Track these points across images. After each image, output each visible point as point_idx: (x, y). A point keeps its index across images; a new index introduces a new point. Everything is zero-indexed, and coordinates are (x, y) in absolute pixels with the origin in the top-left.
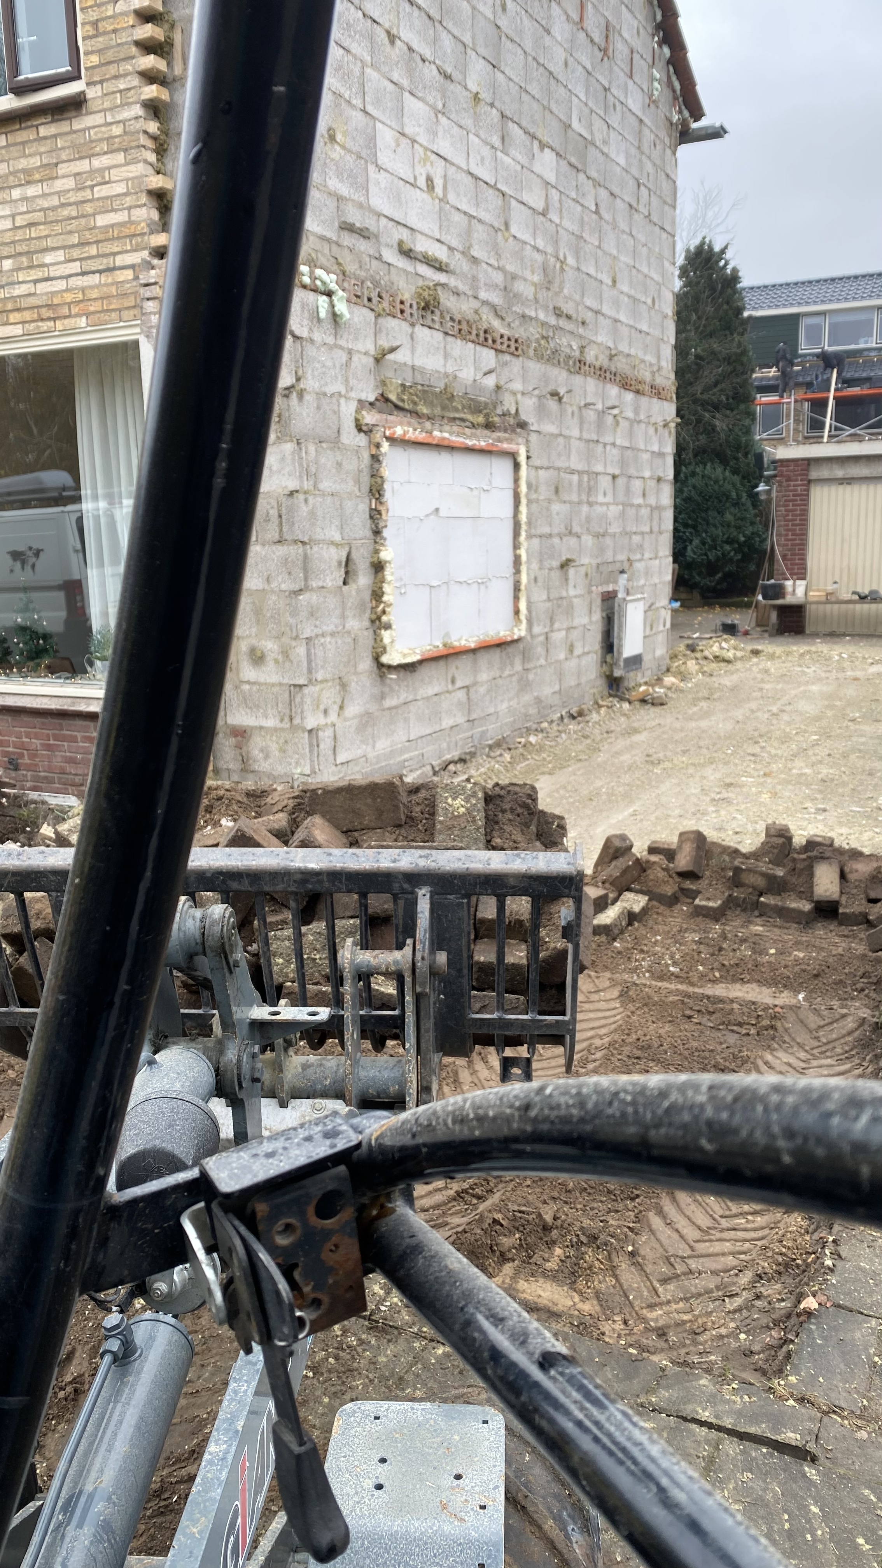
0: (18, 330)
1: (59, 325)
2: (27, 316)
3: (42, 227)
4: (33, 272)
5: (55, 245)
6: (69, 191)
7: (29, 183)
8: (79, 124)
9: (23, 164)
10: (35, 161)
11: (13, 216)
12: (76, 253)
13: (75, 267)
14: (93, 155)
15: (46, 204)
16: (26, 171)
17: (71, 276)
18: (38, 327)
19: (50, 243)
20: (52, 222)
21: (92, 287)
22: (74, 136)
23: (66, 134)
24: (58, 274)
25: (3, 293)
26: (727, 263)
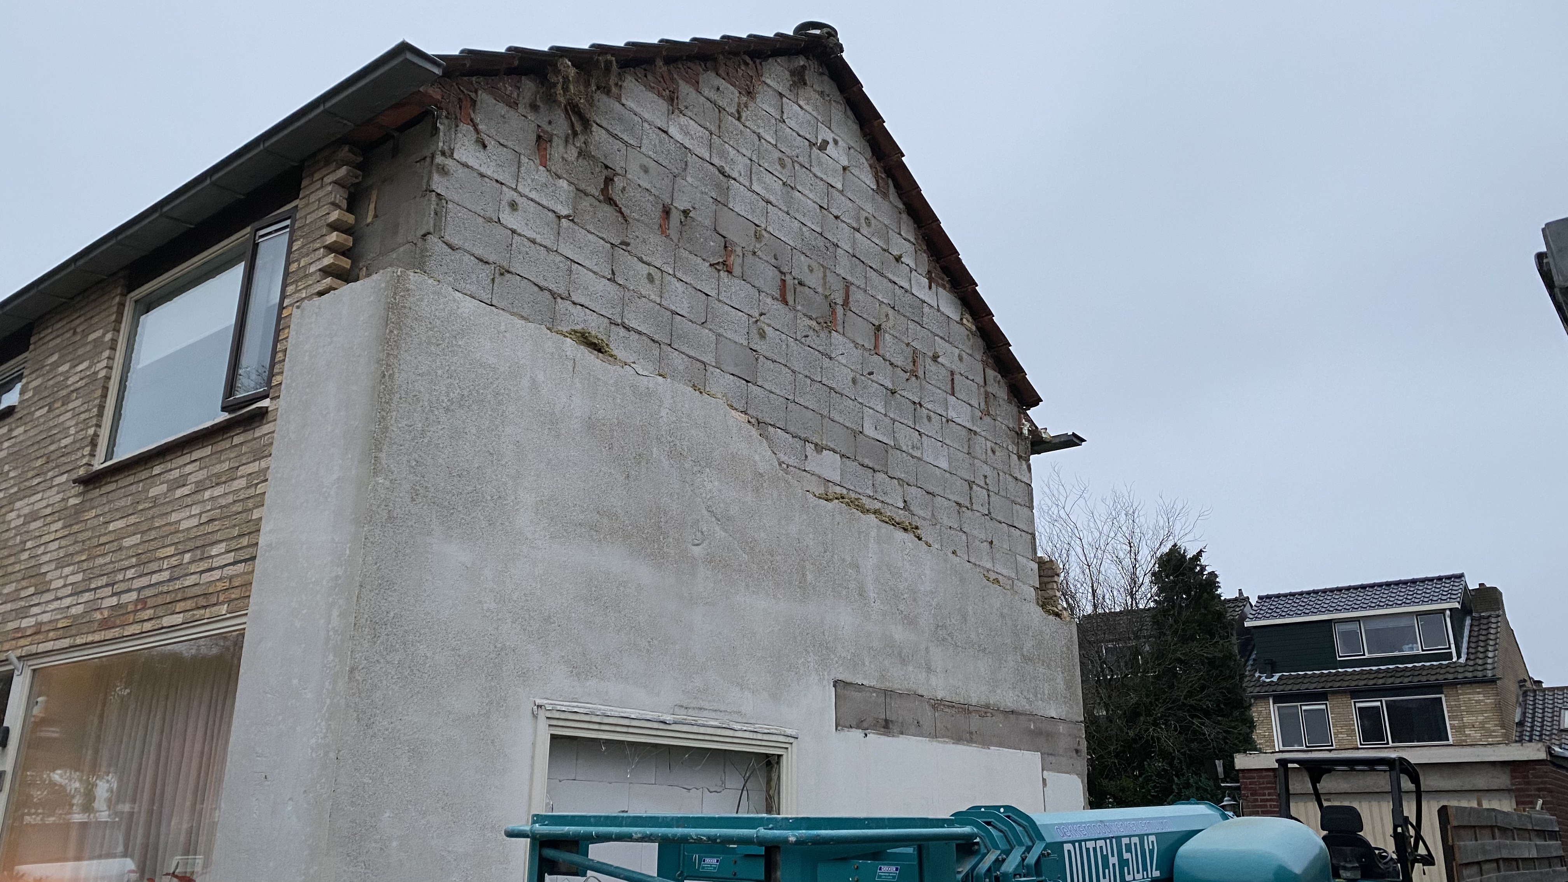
0: (178, 619)
1: (207, 613)
2: (189, 604)
3: (217, 523)
4: (202, 563)
5: (221, 538)
6: (241, 489)
7: (217, 484)
8: (259, 432)
9: (218, 468)
10: (226, 466)
11: (200, 514)
12: (234, 545)
13: (231, 557)
14: (263, 457)
15: (223, 502)
16: (218, 475)
17: (226, 565)
18: (194, 615)
19: (219, 536)
20: (224, 518)
21: (237, 576)
22: (254, 442)
23: (249, 441)
24: (218, 564)
25: (178, 585)
26: (1203, 568)
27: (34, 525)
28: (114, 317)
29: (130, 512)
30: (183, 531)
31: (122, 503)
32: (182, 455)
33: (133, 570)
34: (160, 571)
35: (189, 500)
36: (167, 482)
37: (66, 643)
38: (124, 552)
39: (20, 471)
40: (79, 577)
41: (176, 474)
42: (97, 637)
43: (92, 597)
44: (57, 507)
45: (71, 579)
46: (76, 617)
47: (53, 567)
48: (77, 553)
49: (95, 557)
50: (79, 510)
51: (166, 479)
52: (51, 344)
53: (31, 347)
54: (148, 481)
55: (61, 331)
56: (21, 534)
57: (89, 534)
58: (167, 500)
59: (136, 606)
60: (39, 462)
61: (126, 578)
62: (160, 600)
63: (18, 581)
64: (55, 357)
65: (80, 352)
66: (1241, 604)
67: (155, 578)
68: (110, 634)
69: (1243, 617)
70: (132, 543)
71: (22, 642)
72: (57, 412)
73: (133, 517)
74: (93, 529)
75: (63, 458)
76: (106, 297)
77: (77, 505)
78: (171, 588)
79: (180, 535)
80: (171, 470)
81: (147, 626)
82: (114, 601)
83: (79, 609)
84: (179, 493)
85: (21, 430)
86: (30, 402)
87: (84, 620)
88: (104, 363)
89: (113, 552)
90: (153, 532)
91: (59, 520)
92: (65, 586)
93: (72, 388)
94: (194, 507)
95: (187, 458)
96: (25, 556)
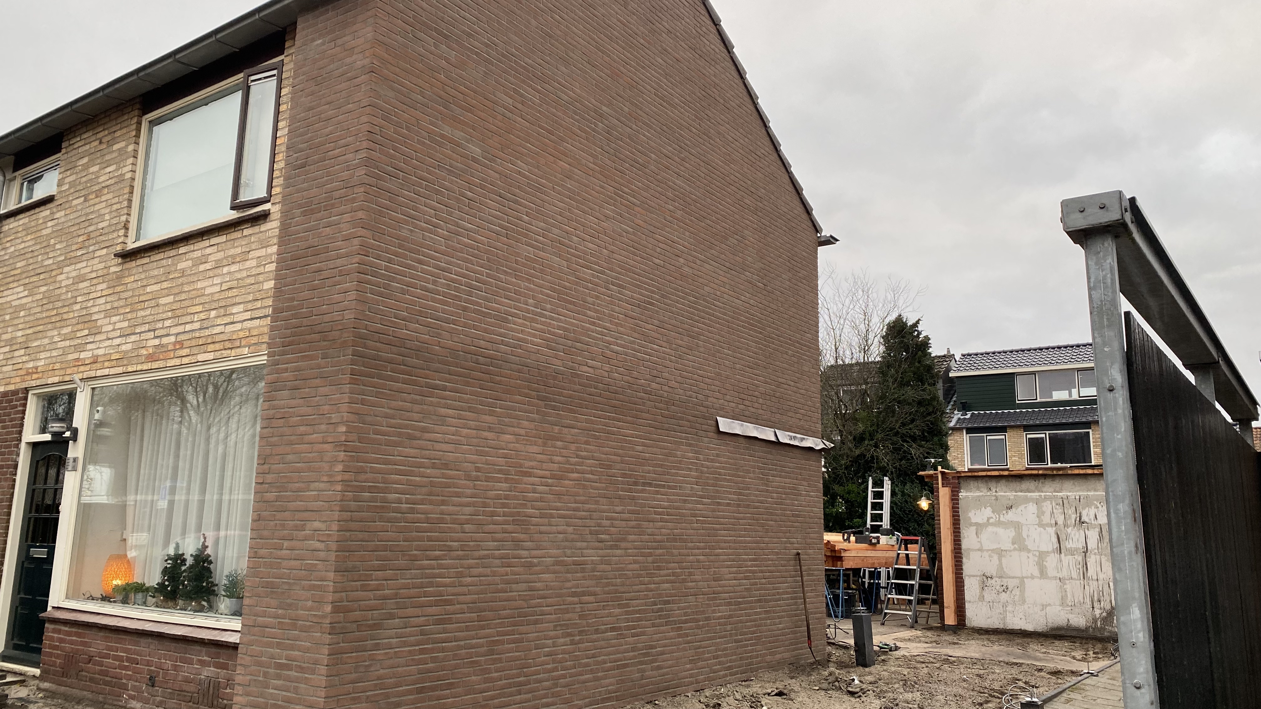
0: (211, 356)
1: (233, 353)
2: (217, 346)
3: (234, 290)
4: (225, 318)
5: (240, 301)
6: (253, 267)
7: (233, 263)
8: (264, 227)
9: (232, 252)
10: (239, 250)
11: (221, 284)
12: (250, 306)
13: (248, 315)
14: (269, 246)
15: (239, 276)
16: (233, 257)
17: (245, 320)
18: (222, 354)
19: (238, 300)
20: (241, 287)
21: (254, 328)
22: (261, 234)
23: (257, 233)
24: (238, 320)
25: (207, 332)
26: (919, 333)
27: (82, 285)
28: (134, 133)
29: (163, 279)
30: (208, 295)
31: (156, 272)
32: (203, 240)
33: (170, 321)
34: (192, 322)
35: (211, 273)
36: (191, 259)
37: (120, 370)
38: (161, 308)
39: (64, 244)
40: (126, 324)
41: (198, 254)
42: (145, 367)
43: (138, 339)
44: (100, 273)
45: (118, 325)
46: (126, 352)
47: (103, 316)
48: (122, 307)
49: (137, 311)
50: (120, 277)
51: (190, 257)
52: (80, 150)
53: (63, 151)
54: (176, 258)
55: (87, 141)
56: (71, 291)
57: (130, 293)
58: (193, 272)
59: (175, 346)
60: (81, 239)
61: (165, 326)
62: (194, 343)
63: (73, 325)
64: (85, 160)
65: (107, 157)
66: (947, 360)
67: (188, 327)
68: (155, 365)
69: (948, 370)
70: (168, 302)
71: (82, 369)
72: (92, 202)
73: (165, 283)
74: (133, 290)
75: (101, 237)
76: (126, 117)
77: (118, 272)
78: (202, 335)
79: (205, 298)
80: (194, 251)
81: (186, 360)
82: (157, 342)
83: (129, 347)
84: (202, 268)
85: (62, 213)
86: (68, 193)
87: (133, 355)
88: (130, 168)
89: (152, 307)
90: (184, 295)
91: (104, 282)
92: (114, 330)
93: (103, 185)
94: (215, 278)
95: (206, 243)
96: (77, 307)
